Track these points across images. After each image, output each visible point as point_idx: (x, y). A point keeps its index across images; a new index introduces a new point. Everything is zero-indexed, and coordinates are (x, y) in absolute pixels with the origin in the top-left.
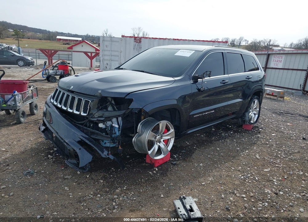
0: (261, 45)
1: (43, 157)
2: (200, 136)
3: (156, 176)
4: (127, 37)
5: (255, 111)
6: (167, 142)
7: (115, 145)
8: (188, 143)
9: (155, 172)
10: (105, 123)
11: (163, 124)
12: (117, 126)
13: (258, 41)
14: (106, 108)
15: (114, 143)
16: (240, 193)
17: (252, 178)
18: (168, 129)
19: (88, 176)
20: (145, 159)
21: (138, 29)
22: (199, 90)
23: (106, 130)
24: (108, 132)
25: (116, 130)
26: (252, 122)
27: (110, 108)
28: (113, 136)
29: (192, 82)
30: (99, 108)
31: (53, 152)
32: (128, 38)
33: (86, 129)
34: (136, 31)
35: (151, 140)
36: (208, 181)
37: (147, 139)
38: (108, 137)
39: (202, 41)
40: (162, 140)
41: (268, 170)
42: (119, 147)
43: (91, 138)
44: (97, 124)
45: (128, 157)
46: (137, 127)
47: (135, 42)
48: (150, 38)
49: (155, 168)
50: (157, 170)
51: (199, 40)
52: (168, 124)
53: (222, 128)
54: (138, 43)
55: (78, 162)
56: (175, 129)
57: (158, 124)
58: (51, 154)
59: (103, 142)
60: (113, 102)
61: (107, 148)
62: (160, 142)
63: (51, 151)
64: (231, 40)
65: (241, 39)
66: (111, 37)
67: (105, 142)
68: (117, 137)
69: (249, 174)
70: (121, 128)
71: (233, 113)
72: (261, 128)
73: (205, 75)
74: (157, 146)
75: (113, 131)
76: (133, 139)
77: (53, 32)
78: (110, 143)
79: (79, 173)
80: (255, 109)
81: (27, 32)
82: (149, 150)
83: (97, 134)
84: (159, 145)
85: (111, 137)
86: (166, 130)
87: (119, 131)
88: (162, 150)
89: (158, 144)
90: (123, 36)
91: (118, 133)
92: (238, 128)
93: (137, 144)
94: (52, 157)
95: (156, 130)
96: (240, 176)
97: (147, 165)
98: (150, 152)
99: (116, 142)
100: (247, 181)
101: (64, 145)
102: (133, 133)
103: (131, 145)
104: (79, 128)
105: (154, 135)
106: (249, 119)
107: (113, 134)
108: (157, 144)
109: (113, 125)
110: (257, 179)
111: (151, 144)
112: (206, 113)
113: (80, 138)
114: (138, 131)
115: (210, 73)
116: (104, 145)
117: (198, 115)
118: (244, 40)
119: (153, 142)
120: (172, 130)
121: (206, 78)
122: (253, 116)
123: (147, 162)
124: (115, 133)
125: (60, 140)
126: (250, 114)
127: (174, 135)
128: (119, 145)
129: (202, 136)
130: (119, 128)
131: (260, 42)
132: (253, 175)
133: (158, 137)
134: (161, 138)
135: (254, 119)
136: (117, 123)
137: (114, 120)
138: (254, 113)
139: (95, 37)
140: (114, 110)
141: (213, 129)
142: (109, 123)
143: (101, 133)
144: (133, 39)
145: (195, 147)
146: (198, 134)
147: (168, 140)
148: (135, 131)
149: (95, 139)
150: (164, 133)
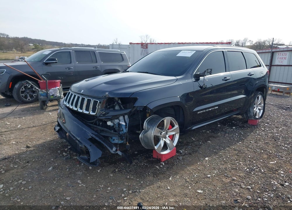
0: (266, 44)
1: (58, 155)
2: (205, 132)
3: (163, 170)
4: (135, 43)
5: (260, 106)
6: (172, 138)
7: (122, 142)
8: (194, 139)
9: (162, 166)
10: (113, 121)
11: (167, 120)
12: (124, 124)
13: (262, 41)
14: (114, 107)
15: (122, 139)
16: (245, 185)
17: (258, 170)
18: (172, 125)
19: (99, 171)
20: (152, 154)
21: (145, 37)
22: (201, 87)
23: (114, 127)
24: (116, 129)
25: (124, 128)
26: (257, 117)
27: (117, 108)
28: (121, 133)
29: (194, 80)
30: (107, 107)
31: (68, 150)
32: (136, 45)
33: (96, 127)
34: (144, 39)
35: (157, 136)
36: (214, 173)
37: (153, 135)
38: (116, 134)
39: (205, 43)
40: (167, 136)
41: (274, 163)
42: (126, 143)
43: (101, 135)
44: (106, 122)
45: (136, 153)
46: (143, 124)
47: (142, 48)
48: (156, 44)
49: (162, 163)
50: (164, 164)
51: (203, 43)
52: (172, 120)
53: (228, 124)
54: (144, 48)
55: (89, 158)
56: (179, 125)
57: (163, 121)
58: (66, 152)
59: (112, 139)
60: (120, 102)
61: (116, 145)
62: (165, 138)
63: (66, 149)
64: (236, 42)
65: (245, 40)
66: (119, 45)
67: (113, 139)
68: (124, 134)
69: (254, 167)
70: (127, 125)
71: (237, 109)
72: (267, 123)
73: (206, 73)
74: (163, 142)
75: (120, 129)
76: (140, 136)
77: (68, 44)
78: (118, 139)
79: (90, 168)
80: (259, 104)
81: (46, 45)
82: (156, 145)
83: (106, 131)
84: (165, 141)
85: (119, 134)
86: (171, 126)
87: (126, 128)
88: (167, 145)
89: (164, 139)
90: (131, 43)
91: (125, 130)
92: (243, 124)
93: (144, 141)
94: (66, 154)
95: (161, 126)
96: (246, 168)
97: (154, 160)
98: (156, 148)
99: (124, 139)
100: (253, 173)
101: (76, 143)
102: (139, 130)
103: (138, 141)
104: (90, 127)
105: (160, 131)
106: (254, 114)
107: (120, 131)
108: (162, 139)
109: (121, 123)
110: (263, 171)
111: (157, 140)
112: (210, 109)
113: (91, 136)
114: (144, 128)
115: (211, 71)
116: (113, 142)
117: (202, 112)
118: (248, 40)
119: (159, 138)
120: (177, 126)
121: (207, 76)
122: (258, 111)
123: (153, 157)
124: (122, 130)
125: (73, 138)
126: (254, 110)
127: (179, 131)
128: (127, 141)
129: (208, 132)
130: (126, 125)
131: (264, 42)
132: (259, 168)
133: (164, 133)
134: (167, 134)
135: (259, 114)
136: (124, 121)
137: (121, 118)
138: (258, 109)
139: (106, 46)
140: (121, 109)
141: (219, 126)
142: (116, 121)
143: (110, 131)
144: (140, 45)
145: (201, 143)
146: (203, 131)
147: (173, 135)
148: (141, 128)
149: (104, 137)
150: (168, 129)
